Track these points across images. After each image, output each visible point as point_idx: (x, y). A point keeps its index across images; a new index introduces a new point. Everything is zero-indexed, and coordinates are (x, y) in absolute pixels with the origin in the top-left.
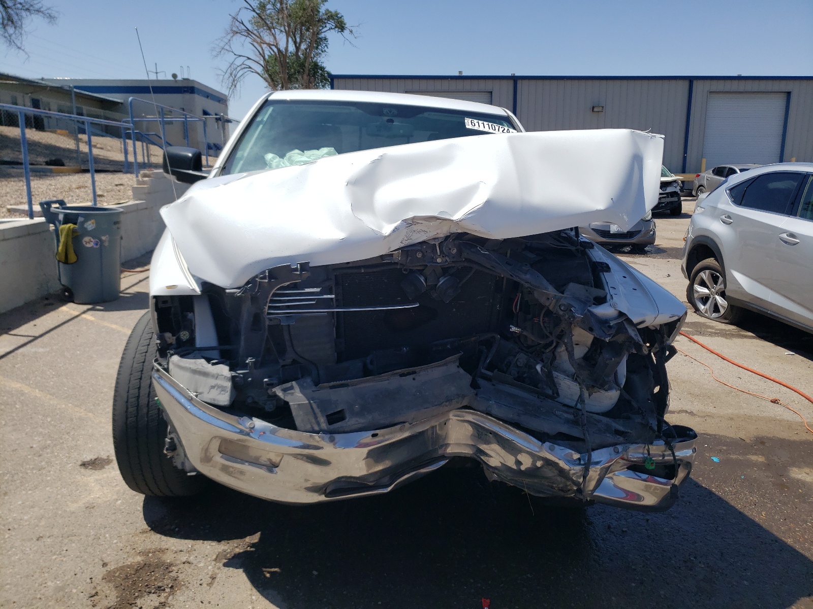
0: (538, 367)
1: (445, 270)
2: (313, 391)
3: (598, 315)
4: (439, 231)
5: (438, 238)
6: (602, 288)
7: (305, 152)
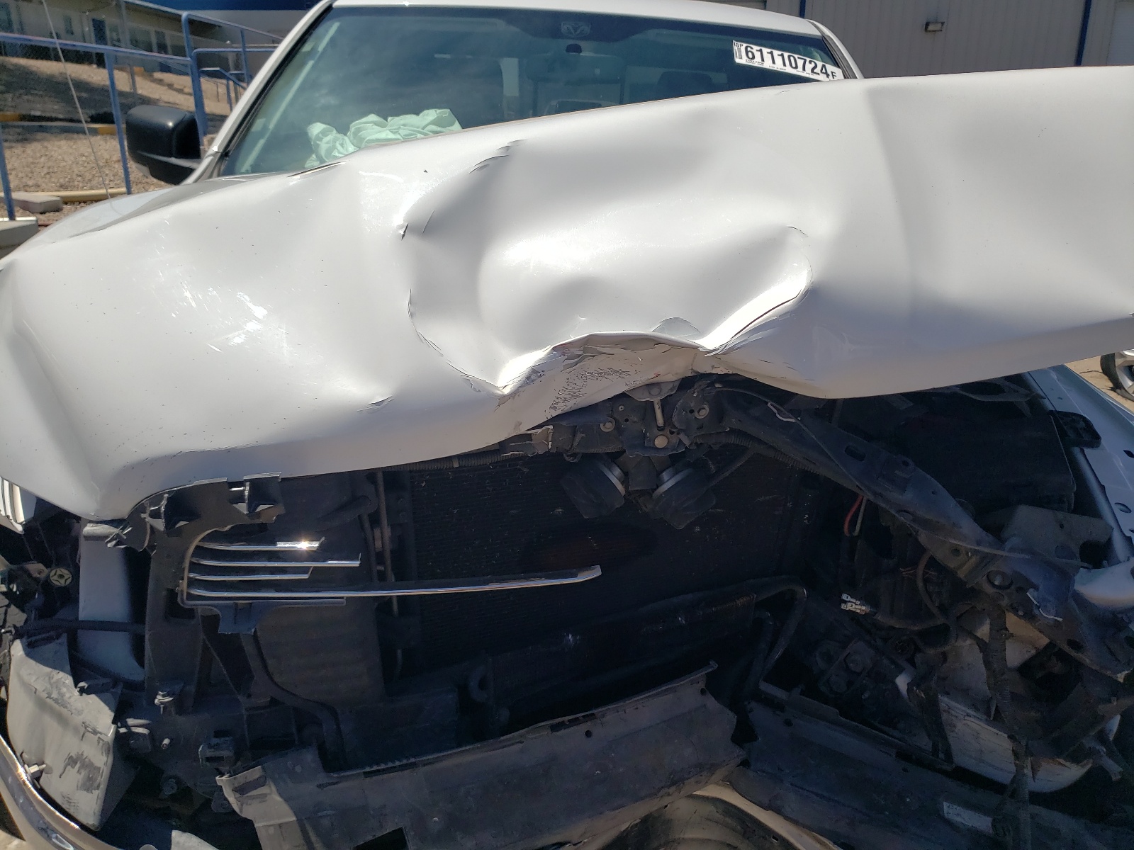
0: (902, 682)
1: (675, 460)
2: (319, 786)
3: (1093, 602)
4: (661, 369)
5: (658, 384)
6: (1095, 513)
7: (390, 119)
